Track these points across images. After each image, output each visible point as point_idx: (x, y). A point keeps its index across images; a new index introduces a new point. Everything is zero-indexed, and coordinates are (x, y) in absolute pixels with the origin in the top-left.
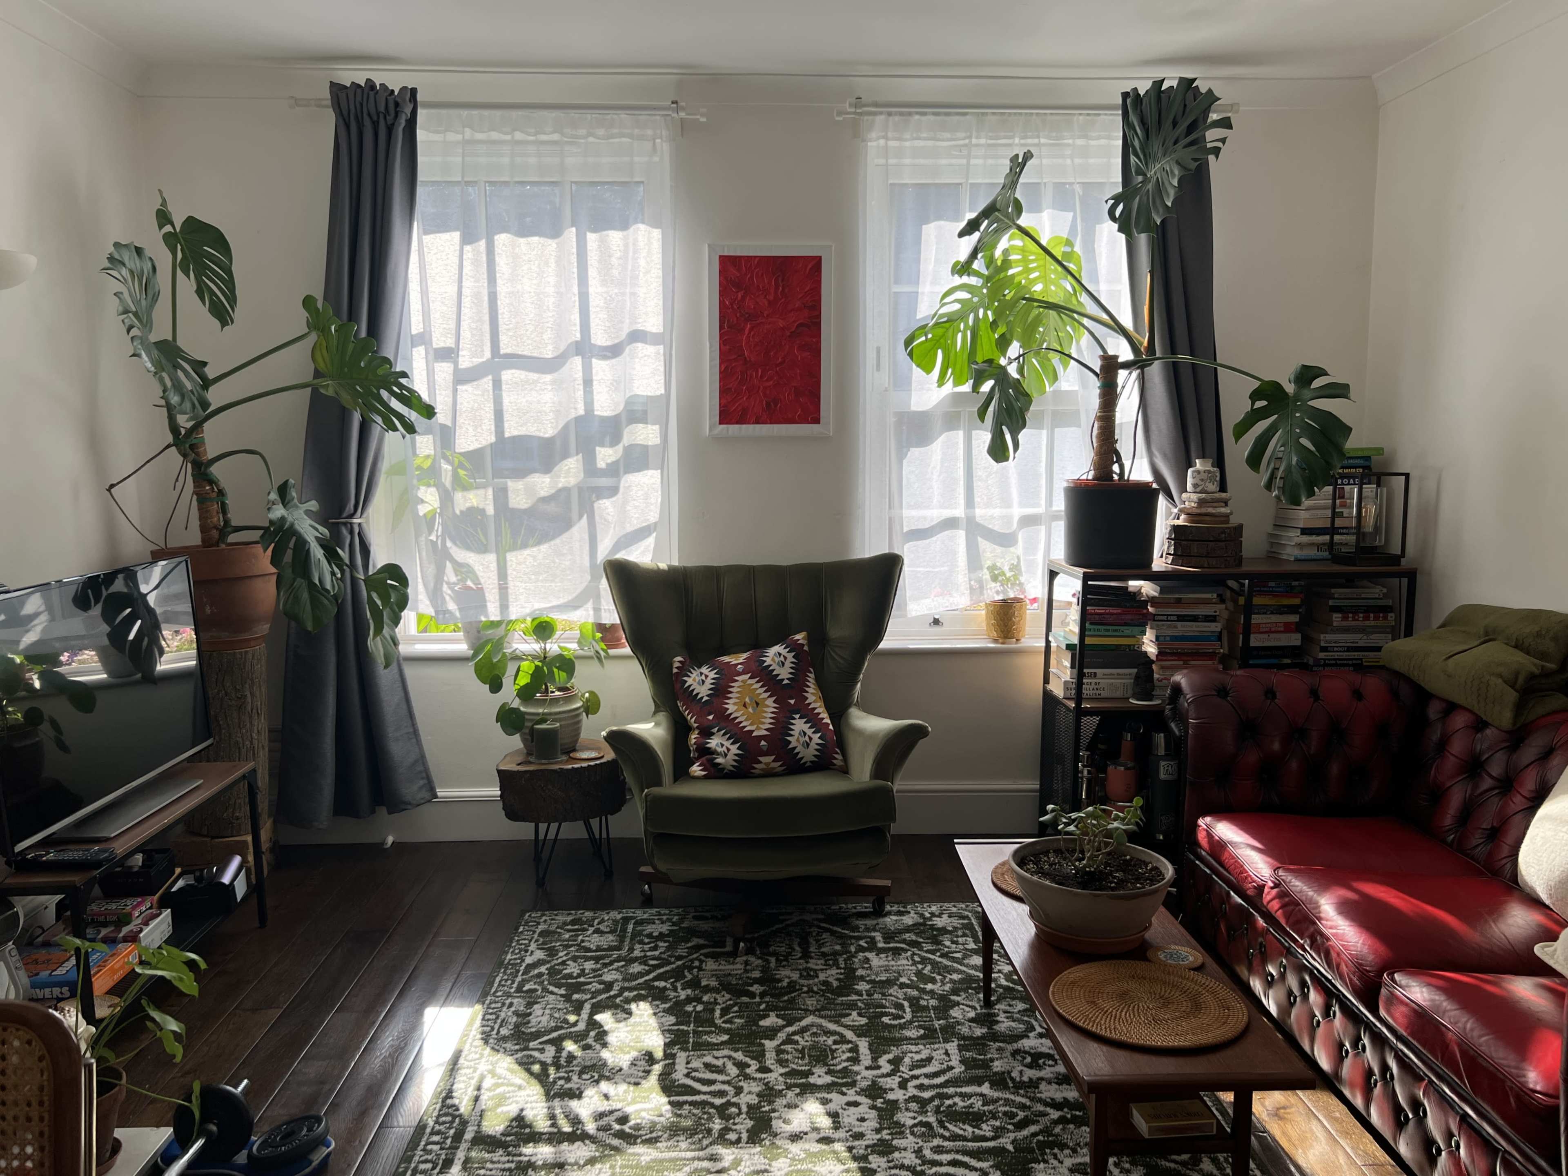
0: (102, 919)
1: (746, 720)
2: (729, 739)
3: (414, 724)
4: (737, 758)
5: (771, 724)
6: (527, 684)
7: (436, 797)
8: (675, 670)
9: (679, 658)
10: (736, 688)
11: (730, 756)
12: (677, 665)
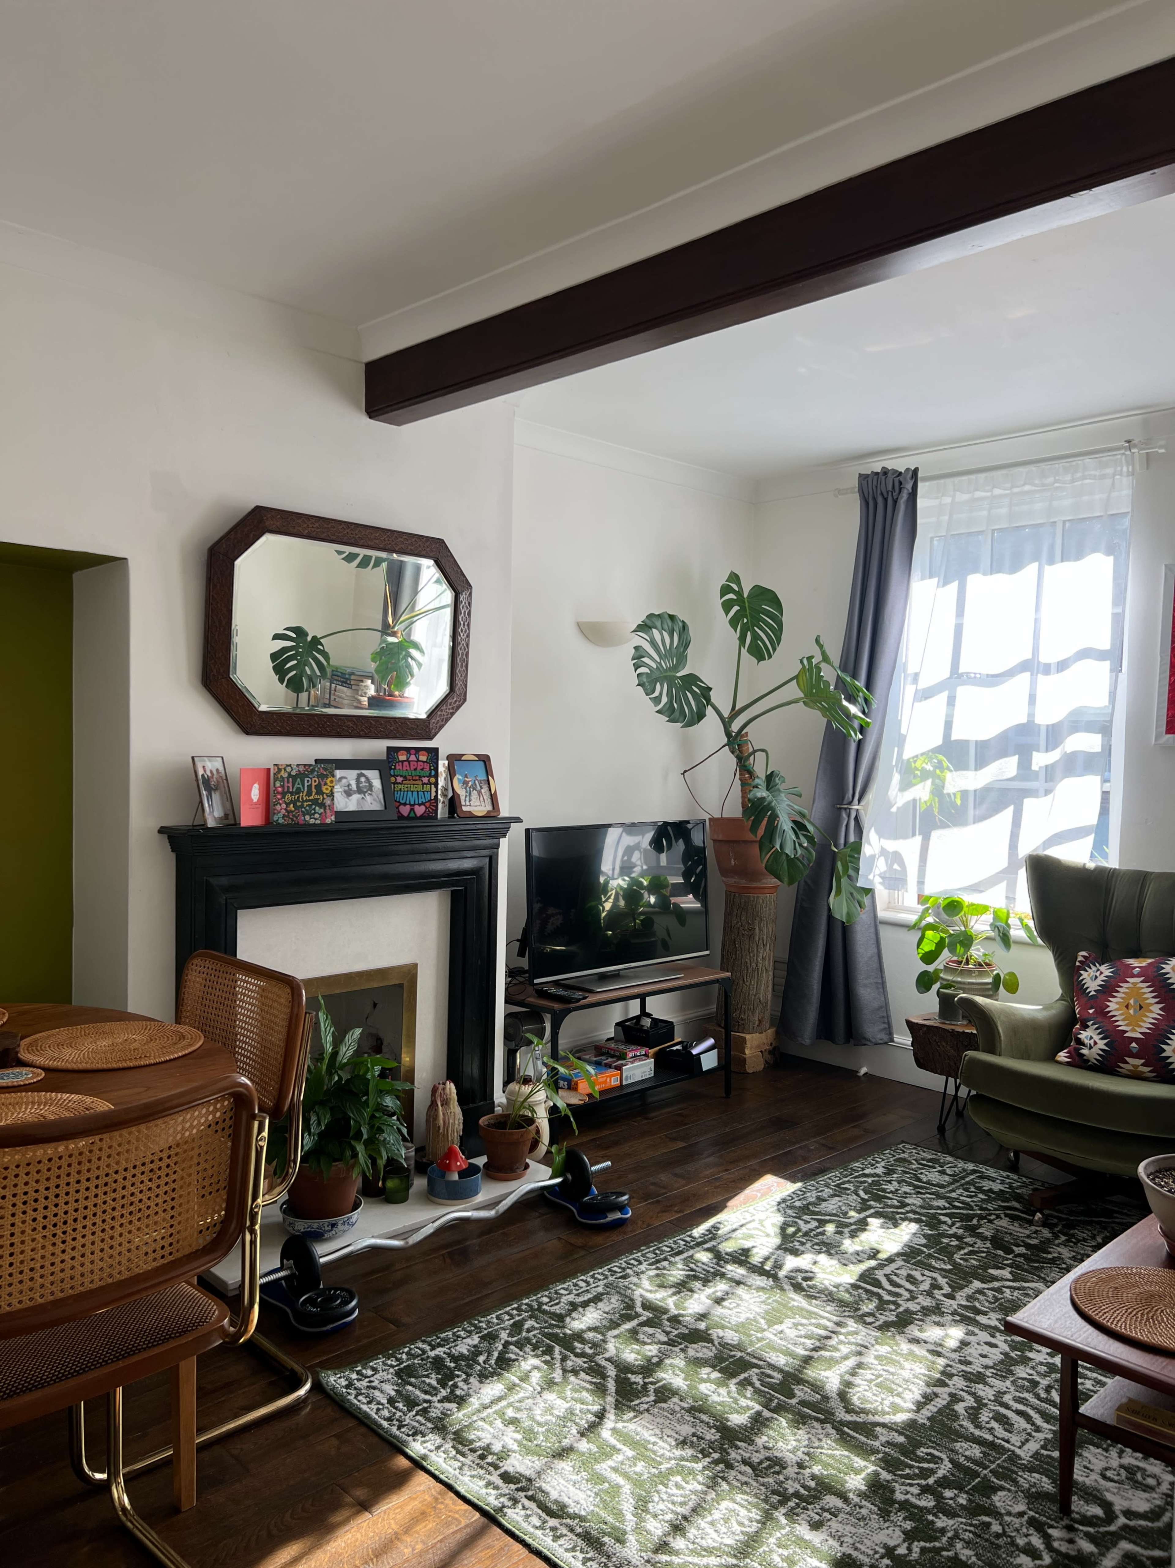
0: (612, 1052)
1: (1123, 1020)
2: (1099, 1034)
3: (882, 977)
4: (1101, 1053)
5: (1148, 1028)
6: (931, 951)
7: (893, 1041)
8: (1078, 964)
9: (1084, 953)
10: (1124, 988)
11: (1095, 1050)
12: (1080, 958)
